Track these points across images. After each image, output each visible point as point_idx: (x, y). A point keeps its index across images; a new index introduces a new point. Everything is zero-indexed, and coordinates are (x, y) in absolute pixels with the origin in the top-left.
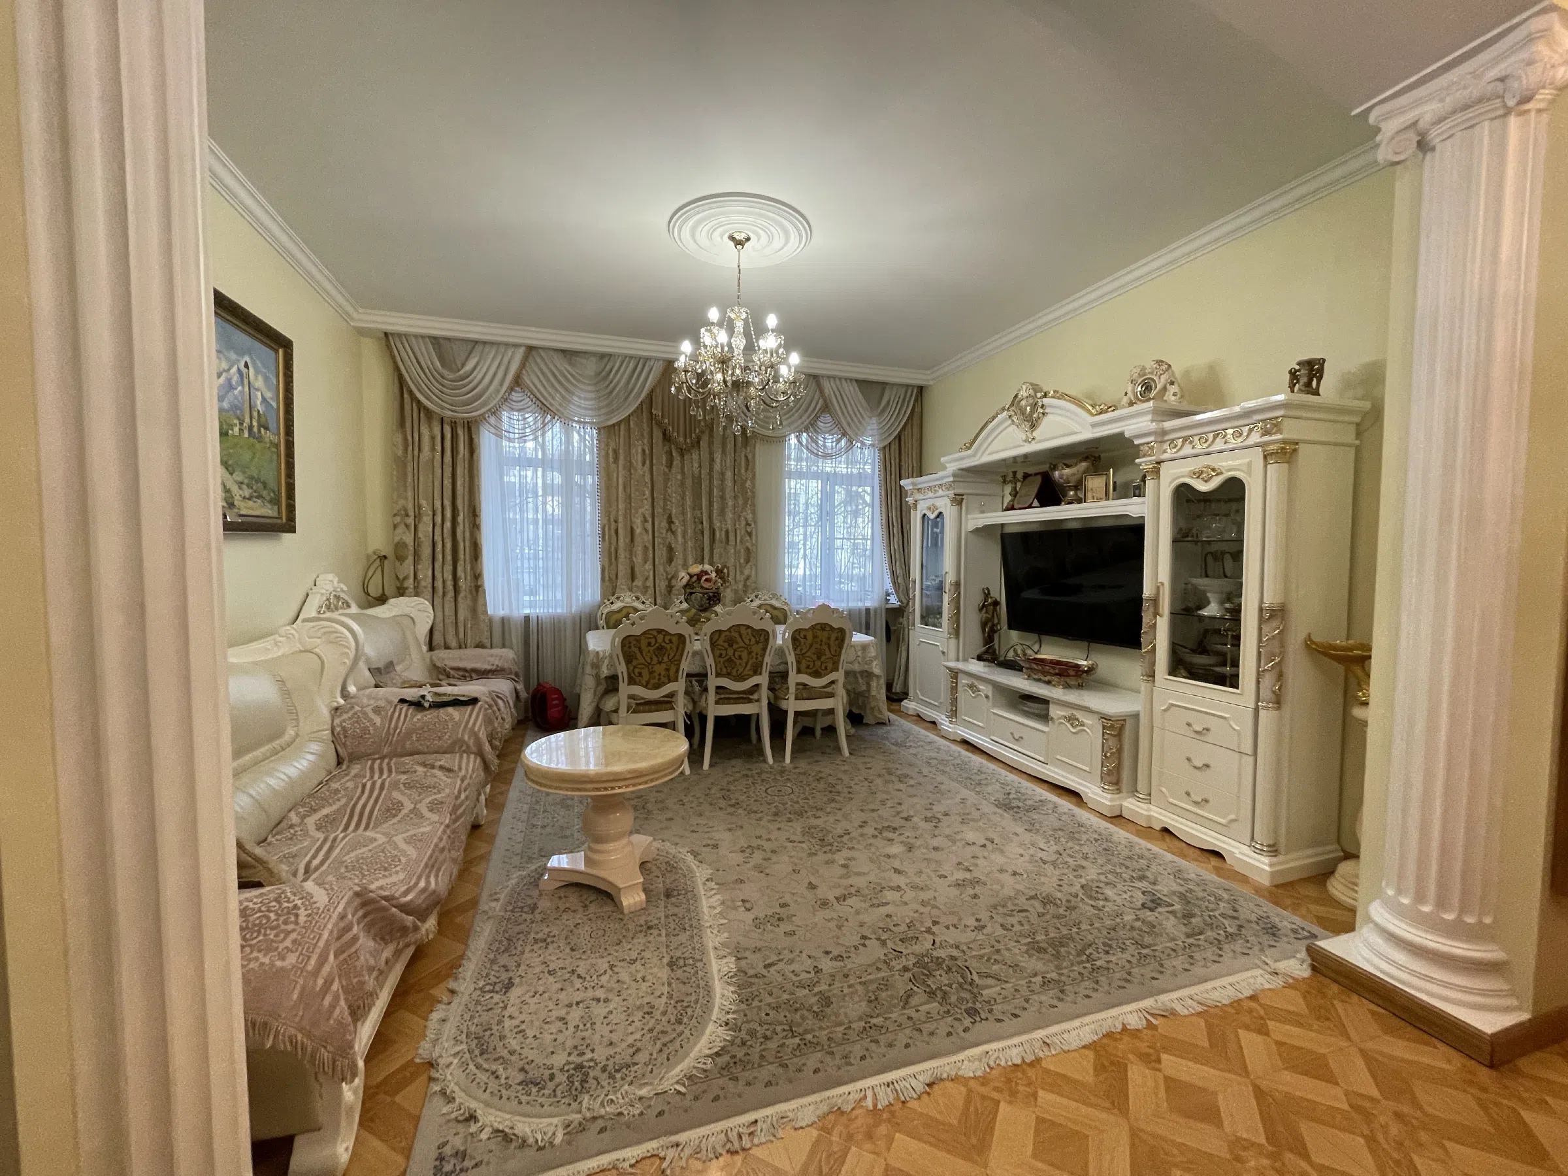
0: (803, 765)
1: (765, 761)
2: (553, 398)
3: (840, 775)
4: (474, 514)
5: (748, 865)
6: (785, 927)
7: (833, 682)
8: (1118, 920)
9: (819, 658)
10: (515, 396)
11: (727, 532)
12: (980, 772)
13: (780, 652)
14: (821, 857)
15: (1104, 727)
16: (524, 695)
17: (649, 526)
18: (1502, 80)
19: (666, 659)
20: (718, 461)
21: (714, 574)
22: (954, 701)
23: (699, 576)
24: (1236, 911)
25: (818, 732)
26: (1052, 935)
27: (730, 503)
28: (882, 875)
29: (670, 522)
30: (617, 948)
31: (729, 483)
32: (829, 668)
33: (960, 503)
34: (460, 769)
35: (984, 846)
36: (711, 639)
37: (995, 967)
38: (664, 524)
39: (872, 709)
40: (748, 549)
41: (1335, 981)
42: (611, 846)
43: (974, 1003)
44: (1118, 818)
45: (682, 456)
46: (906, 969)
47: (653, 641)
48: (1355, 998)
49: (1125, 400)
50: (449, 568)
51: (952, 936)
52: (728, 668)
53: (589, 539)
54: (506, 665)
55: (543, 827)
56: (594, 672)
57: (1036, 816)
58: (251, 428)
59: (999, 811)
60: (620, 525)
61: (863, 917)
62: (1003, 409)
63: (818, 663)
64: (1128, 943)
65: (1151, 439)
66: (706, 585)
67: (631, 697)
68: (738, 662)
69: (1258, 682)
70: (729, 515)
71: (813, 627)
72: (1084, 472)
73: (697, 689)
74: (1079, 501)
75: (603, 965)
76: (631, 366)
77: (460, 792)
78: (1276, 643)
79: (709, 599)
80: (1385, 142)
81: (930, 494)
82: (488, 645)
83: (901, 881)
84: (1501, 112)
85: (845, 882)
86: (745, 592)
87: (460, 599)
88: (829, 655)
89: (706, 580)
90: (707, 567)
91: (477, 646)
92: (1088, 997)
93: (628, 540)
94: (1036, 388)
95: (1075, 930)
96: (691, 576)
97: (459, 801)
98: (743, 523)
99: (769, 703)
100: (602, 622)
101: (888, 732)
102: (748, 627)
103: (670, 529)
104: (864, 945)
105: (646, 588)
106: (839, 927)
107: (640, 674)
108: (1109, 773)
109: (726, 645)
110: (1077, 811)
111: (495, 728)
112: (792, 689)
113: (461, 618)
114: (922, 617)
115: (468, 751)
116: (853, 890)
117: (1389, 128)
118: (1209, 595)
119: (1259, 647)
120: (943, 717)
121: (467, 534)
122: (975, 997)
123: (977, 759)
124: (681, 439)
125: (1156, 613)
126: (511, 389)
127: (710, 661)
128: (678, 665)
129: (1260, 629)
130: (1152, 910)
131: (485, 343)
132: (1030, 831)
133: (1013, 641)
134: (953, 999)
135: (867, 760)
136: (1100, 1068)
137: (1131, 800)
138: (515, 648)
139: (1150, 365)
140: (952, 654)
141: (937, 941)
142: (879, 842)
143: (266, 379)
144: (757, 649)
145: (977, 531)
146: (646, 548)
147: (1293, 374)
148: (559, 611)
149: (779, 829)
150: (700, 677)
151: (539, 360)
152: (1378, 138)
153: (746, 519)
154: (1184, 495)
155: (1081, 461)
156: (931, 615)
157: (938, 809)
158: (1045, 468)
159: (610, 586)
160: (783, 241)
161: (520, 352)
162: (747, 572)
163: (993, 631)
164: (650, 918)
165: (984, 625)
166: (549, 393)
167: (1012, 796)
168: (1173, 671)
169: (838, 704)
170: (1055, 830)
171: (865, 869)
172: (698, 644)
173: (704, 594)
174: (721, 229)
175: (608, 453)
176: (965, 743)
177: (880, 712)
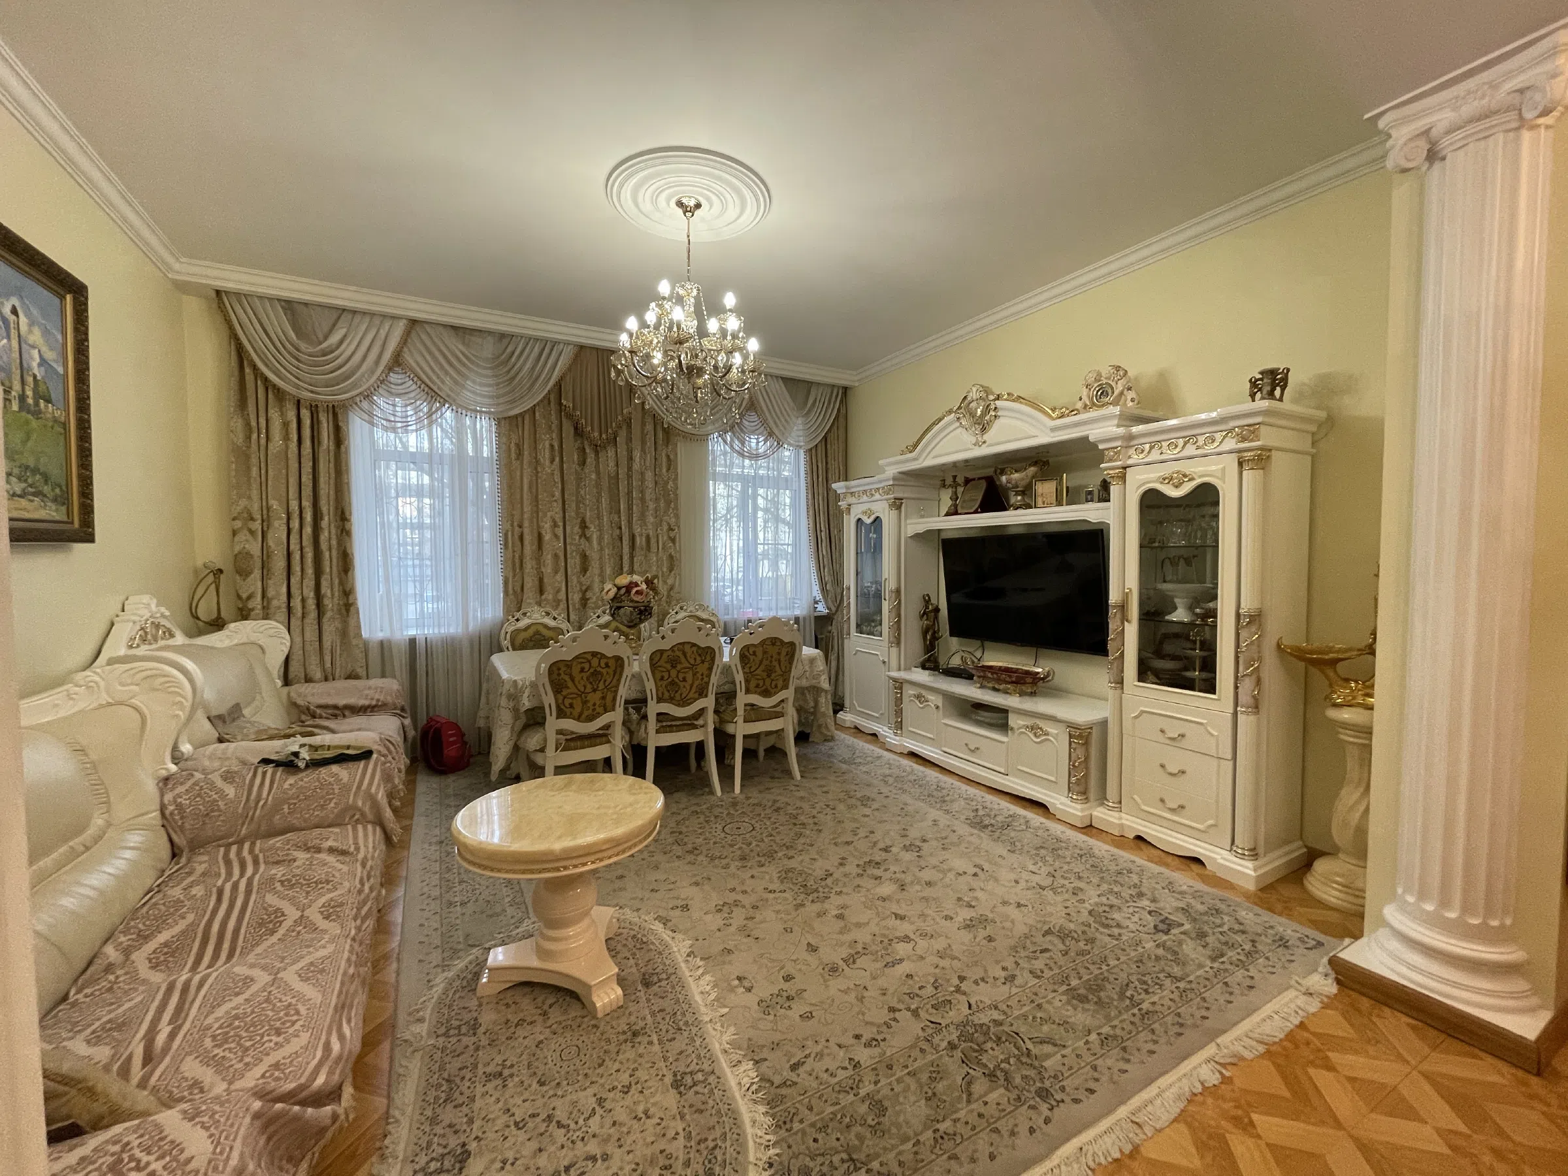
0: (755, 795)
1: (712, 792)
2: (443, 382)
3: (799, 804)
4: (343, 517)
5: (732, 929)
6: (799, 1008)
7: (782, 701)
8: (1140, 950)
9: (769, 676)
10: (393, 377)
11: (648, 538)
12: (939, 788)
13: (727, 669)
14: (812, 909)
15: (1071, 736)
16: (411, 733)
17: (560, 532)
18: (1521, 91)
19: (601, 686)
20: (637, 460)
21: (644, 586)
22: (899, 712)
23: (629, 587)
24: (1241, 924)
25: (761, 753)
26: (1086, 977)
27: (652, 506)
28: (883, 923)
29: (584, 526)
30: (600, 1071)
31: (650, 483)
32: (780, 686)
33: (899, 508)
34: (357, 849)
35: (975, 875)
36: (651, 659)
37: (1045, 1028)
38: (577, 529)
39: (820, 726)
40: (671, 557)
41: (1364, 995)
42: (570, 931)
43: (1042, 1080)
44: (1089, 828)
45: (597, 453)
46: (952, 1046)
47: (587, 666)
48: (1387, 1011)
49: (1079, 405)
50: (310, 582)
51: (984, 994)
52: (671, 692)
53: (487, 546)
54: (389, 699)
55: (463, 904)
56: (512, 704)
57: (1013, 834)
58: (22, 398)
59: (976, 831)
60: (526, 531)
61: (882, 982)
62: (950, 412)
63: (768, 681)
64: (1161, 975)
65: (1118, 443)
66: (638, 598)
67: (560, 732)
68: (682, 684)
69: (1236, 688)
70: (651, 519)
71: (763, 642)
72: (1033, 477)
73: (635, 717)
74: (1029, 506)
75: (587, 1100)
76: (537, 350)
77: (362, 883)
78: (1254, 647)
79: (641, 612)
80: (1398, 148)
81: (865, 498)
82: (363, 673)
83: (905, 928)
84: (1514, 125)
85: (847, 938)
86: (669, 603)
87: (325, 620)
88: (779, 672)
89: (637, 592)
90: (636, 578)
91: (349, 677)
92: (1152, 1052)
93: (535, 547)
94: (987, 391)
95: (1104, 968)
96: (619, 589)
97: (363, 896)
98: (665, 527)
99: (715, 729)
100: (506, 643)
101: (832, 748)
102: (694, 645)
103: (583, 535)
104: (895, 1019)
105: (558, 602)
106: (861, 999)
107: (571, 706)
108: (1078, 782)
109: (668, 666)
110: (1049, 823)
111: (395, 787)
112: (740, 712)
113: (327, 644)
114: (858, 626)
115: (363, 820)
116: (859, 948)
117: (1401, 135)
118: (1176, 600)
119: (1237, 653)
120: (886, 729)
121: (334, 542)
122: (1040, 1073)
123: (932, 774)
124: (596, 434)
125: (1125, 618)
126: (390, 369)
127: (650, 685)
128: (616, 692)
129: (1238, 635)
130: (1167, 932)
131: (354, 312)
132: (1013, 852)
133: (955, 650)
134: (1018, 1080)
135: (823, 782)
136: (1201, 1147)
137: (1101, 809)
138: (398, 673)
139: (1106, 371)
140: (894, 663)
141: (973, 1002)
142: (866, 882)
143: (46, 333)
144: (702, 669)
145: (917, 536)
146: (556, 556)
147: (1254, 383)
148: (452, 630)
149: (752, 877)
150: (638, 703)
151: (424, 337)
152: (1390, 143)
153: (669, 524)
154: (1152, 502)
155: (1030, 465)
156: (868, 623)
157: (914, 833)
158: (989, 472)
159: (515, 599)
160: (738, 210)
161: (399, 329)
162: (670, 582)
163: (935, 638)
164: (633, 1019)
165: (925, 633)
166: (438, 377)
167: (981, 813)
168: (1142, 676)
169: (788, 724)
170: (1037, 849)
171: (863, 919)
172: (637, 665)
173: (635, 608)
174: (667, 192)
175: (509, 450)
176: (913, 755)
177: (827, 728)
